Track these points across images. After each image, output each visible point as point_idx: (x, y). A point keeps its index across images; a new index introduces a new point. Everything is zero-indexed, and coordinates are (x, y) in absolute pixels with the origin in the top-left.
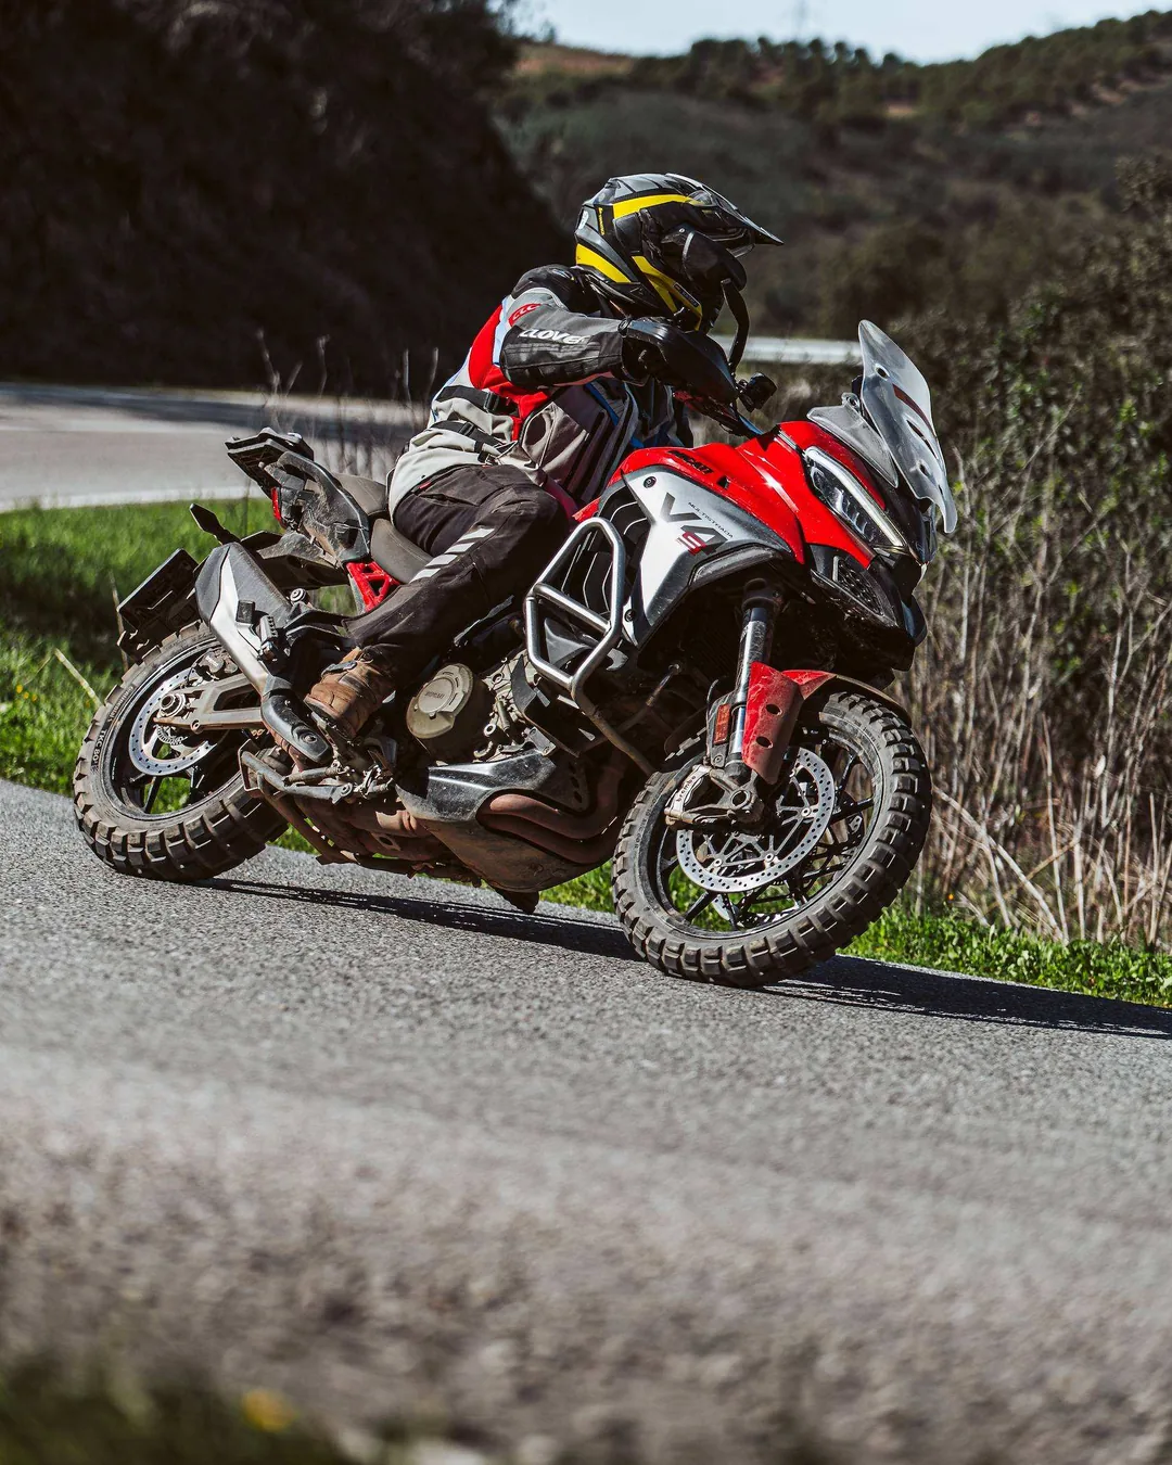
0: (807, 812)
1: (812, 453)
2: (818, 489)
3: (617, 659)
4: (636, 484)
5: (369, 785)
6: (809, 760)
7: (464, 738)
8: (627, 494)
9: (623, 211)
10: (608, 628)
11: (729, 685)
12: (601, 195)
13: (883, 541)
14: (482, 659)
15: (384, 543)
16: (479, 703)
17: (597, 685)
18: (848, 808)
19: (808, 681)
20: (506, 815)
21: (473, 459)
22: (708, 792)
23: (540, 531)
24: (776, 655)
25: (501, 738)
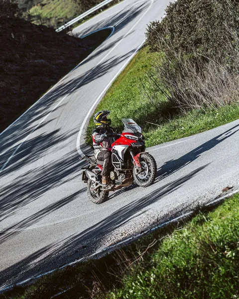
0: (145, 166)
1: (125, 135)
2: (128, 138)
3: (123, 164)
4: (113, 148)
5: (112, 186)
6: (143, 162)
7: (116, 177)
8: (113, 149)
9: (97, 118)
10: (120, 163)
11: (133, 160)
12: (94, 118)
13: (136, 138)
14: (113, 169)
15: (98, 162)
16: (115, 173)
17: (123, 167)
18: (148, 163)
19: (139, 155)
20: (124, 181)
21: (100, 151)
22: (138, 171)
23: (109, 157)
24: (135, 154)
25: (119, 175)
